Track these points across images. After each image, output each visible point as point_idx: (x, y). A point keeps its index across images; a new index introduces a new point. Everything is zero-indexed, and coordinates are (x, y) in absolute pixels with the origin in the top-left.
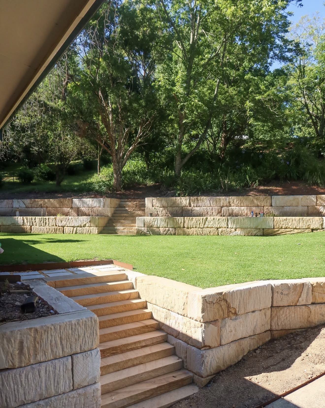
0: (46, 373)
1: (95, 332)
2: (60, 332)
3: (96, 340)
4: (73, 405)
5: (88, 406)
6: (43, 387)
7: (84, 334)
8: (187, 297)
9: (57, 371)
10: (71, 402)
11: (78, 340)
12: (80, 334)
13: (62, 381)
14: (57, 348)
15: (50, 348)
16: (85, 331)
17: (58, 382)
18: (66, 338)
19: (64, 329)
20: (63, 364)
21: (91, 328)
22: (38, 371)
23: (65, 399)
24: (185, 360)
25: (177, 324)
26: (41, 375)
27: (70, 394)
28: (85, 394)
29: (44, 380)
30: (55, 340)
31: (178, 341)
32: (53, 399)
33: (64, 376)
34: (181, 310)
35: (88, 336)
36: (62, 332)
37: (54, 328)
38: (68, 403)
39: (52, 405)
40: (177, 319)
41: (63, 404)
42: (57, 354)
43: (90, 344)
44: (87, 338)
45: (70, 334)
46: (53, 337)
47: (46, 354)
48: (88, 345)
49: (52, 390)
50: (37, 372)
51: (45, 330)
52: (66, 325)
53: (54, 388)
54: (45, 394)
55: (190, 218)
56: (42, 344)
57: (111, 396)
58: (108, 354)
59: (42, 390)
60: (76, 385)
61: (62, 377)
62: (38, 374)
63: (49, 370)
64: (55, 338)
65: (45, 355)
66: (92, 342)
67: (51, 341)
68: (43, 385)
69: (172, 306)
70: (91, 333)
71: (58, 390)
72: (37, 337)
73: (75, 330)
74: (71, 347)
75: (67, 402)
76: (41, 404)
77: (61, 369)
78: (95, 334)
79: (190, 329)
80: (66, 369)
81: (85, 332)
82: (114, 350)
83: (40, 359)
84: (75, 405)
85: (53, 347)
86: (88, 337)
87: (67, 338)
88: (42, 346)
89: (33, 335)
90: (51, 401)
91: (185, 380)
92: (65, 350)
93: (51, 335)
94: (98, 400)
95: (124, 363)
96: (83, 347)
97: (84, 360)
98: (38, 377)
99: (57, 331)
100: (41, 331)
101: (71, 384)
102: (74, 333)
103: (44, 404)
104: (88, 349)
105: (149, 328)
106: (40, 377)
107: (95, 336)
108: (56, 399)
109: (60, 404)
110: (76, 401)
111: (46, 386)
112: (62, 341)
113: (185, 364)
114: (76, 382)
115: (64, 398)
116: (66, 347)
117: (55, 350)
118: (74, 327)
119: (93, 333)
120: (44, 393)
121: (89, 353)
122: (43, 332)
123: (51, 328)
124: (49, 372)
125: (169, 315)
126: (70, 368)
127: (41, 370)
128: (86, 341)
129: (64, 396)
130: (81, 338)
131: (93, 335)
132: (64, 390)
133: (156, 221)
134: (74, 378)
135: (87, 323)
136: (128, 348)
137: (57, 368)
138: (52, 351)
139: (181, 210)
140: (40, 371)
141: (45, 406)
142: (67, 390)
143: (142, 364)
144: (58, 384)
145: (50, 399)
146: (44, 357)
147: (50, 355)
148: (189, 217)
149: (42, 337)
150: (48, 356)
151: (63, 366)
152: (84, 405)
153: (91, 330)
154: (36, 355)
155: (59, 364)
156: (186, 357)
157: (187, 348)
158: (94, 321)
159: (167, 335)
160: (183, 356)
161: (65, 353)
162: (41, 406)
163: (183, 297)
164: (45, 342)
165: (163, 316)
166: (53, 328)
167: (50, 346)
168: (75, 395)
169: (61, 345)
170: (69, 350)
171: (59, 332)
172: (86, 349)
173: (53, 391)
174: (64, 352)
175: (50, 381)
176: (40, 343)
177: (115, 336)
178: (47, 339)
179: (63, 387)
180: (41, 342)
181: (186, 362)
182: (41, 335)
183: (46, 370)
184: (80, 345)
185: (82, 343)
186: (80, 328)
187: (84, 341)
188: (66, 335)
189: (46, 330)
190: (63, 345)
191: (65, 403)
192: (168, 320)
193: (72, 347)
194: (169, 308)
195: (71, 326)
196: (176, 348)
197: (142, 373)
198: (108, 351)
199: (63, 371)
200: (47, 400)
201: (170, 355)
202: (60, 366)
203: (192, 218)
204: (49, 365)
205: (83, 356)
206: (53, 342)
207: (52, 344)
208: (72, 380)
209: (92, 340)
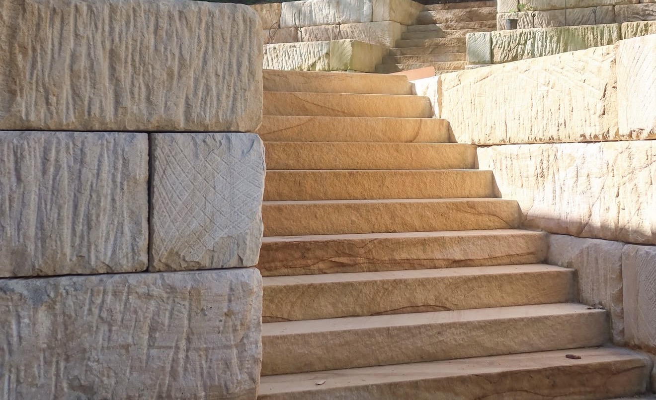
0: (44, 172)
1: (245, 63)
2: (112, 29)
3: (247, 93)
4: (146, 328)
5: (206, 350)
6: (28, 222)
7: (205, 62)
8: (614, 61)
9: (88, 174)
10: (136, 312)
11: (180, 77)
12: (187, 57)
13: (104, 221)
14: (94, 86)
15: (68, 82)
16: (207, 48)
17: (88, 217)
18: (133, 60)
19: (128, 23)
20: (115, 152)
21: (231, 44)
22: (15, 154)
23: (115, 294)
24: (615, 309)
25: (583, 179)
26: (23, 173)
27: (133, 279)
28: (195, 295)
29: (33, 199)
30: (89, 54)
31: (585, 246)
32: (64, 281)
33: (113, 200)
34: (595, 119)
35: (220, 73)
36: (117, 30)
37: (90, 8)
38: (124, 313)
39: (58, 307)
40: (579, 162)
41: (104, 315)
42: (96, 110)
43: (224, 104)
44: (213, 79)
45: (148, 48)
46: (84, 41)
47: (53, 100)
48: (218, 107)
49: (62, 248)
50: (12, 157)
51: (54, 10)
52: (134, 10)
53: (73, 242)
54: (36, 259)
55: (638, 26)
56: (39, 59)
57: (316, 378)
58: (321, 265)
59: (24, 235)
60: (162, 254)
61: (105, 203)
62: (11, 165)
63: (57, 161)
64: (89, 48)
65: (48, 103)
66: (235, 99)
67: (74, 57)
68: (32, 216)
69: (562, 121)
70: (230, 65)
71: (89, 252)
72: (23, 27)
73: (169, 36)
74: (148, 99)
75: (119, 307)
76: (13, 291)
77: (106, 168)
78: (244, 71)
79: (631, 180)
80: (126, 175)
81: (206, 53)
82: (344, 254)
83: (27, 114)
84: (152, 330)
85: (82, 81)
86: (217, 75)
87: (137, 58)
88: (39, 65)
89: (5, 18)
90: (56, 287)
91: (618, 372)
92: (127, 102)
93: (76, 35)
94: (246, 336)
95: (378, 291)
96: (196, 110)
97: (196, 156)
98: (14, 179)
99: (100, 26)
100: (39, 9)
101: (143, 243)
102: (166, 49)
103: (25, 293)
104: (217, 122)
105: (480, 214)
106: (19, 179)
107: (245, 80)
108: (78, 286)
109: (90, 310)
110: (157, 313)
111: (42, 224)
112: (118, 68)
113: (618, 325)
114: (162, 241)
115: (110, 288)
116: (132, 93)
117: (86, 92)
118: (164, 23)
119: (239, 65)
120: (31, 248)
121: (218, 136)
122: (46, 15)
123: (76, 6)
124: (58, 168)
125: (552, 158)
126: (141, 173)
127: (26, 153)
128: (208, 90)
129: (111, 282)
130: (192, 74)
131: (239, 72)
132: (112, 259)
133: (529, 42)
134: (156, 219)
135: (217, 23)
136: (397, 257)
137: (88, 159)
138: (76, 94)
139: (611, 14)
140: (22, 156)
141: (30, 302)
142: (126, 264)
143: (448, 309)
144: (89, 228)
145: (51, 280)
146: (43, 110)
147: (68, 108)
148: (635, 23)
149: (42, 33)
150: (57, 109)
151: (112, 159)
152: (189, 340)
153: (231, 50)
154: (13, 93)
155: (98, 150)
156: (619, 298)
157: (621, 259)
158: (244, 21)
159: (547, 236)
160: (606, 295)
161: (125, 114)
162: (15, 297)
163: (599, 70)
164: (49, 52)
165: (532, 171)
166: (85, 8)
167: (67, 71)
168: (156, 291)
169: (111, 80)
170: (143, 106)
171: (107, 28)
172: (209, 120)
173: (68, 250)
174: (120, 111)
175: (60, 208)
176: (30, 52)
177: (353, 218)
178: (60, 44)
179: (110, 248)
180: (34, 50)
181: (621, 316)
182: (38, 25)
183: (45, 160)
184: (187, 98)
185: (195, 94)
186: (187, 34)
187: (202, 86)
188: (134, 50)
189: (58, 10)
190: (118, 80)
191: (110, 311)
192: (550, 177)
193: (152, 98)
194: (552, 132)
195: (153, 19)
196: (580, 273)
197: (442, 325)
198: (319, 253)
199: (114, 181)
200: (39, 282)
201: (560, 302)
202: (101, 155)
203: (646, 26)
204: (59, 143)
205: (196, 144)
206: (83, 63)
207: (76, 68)
208: (145, 224)
209: (235, 93)
